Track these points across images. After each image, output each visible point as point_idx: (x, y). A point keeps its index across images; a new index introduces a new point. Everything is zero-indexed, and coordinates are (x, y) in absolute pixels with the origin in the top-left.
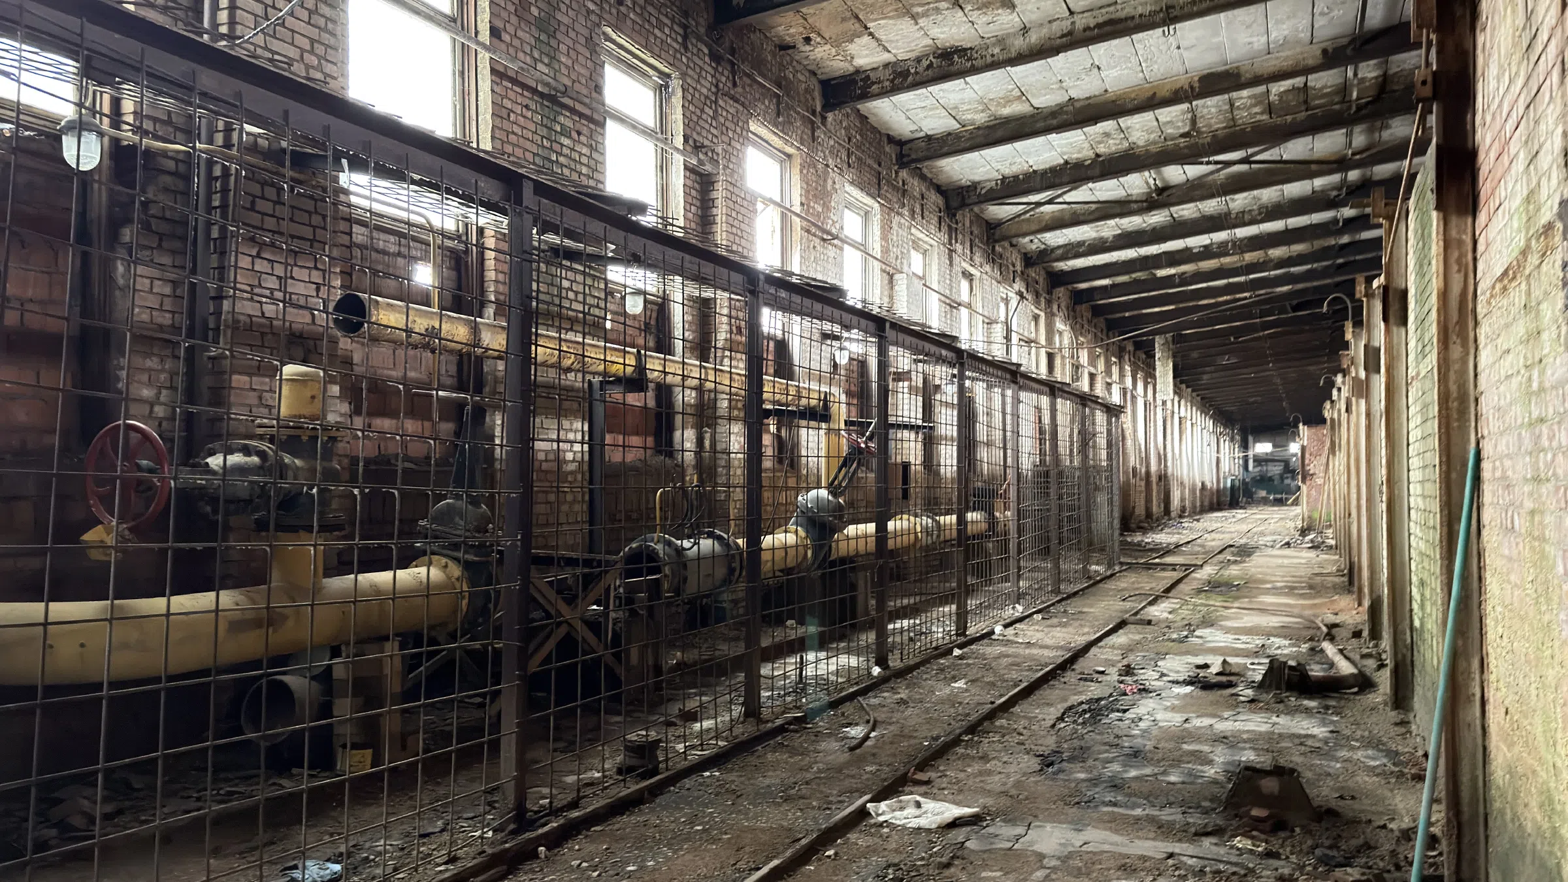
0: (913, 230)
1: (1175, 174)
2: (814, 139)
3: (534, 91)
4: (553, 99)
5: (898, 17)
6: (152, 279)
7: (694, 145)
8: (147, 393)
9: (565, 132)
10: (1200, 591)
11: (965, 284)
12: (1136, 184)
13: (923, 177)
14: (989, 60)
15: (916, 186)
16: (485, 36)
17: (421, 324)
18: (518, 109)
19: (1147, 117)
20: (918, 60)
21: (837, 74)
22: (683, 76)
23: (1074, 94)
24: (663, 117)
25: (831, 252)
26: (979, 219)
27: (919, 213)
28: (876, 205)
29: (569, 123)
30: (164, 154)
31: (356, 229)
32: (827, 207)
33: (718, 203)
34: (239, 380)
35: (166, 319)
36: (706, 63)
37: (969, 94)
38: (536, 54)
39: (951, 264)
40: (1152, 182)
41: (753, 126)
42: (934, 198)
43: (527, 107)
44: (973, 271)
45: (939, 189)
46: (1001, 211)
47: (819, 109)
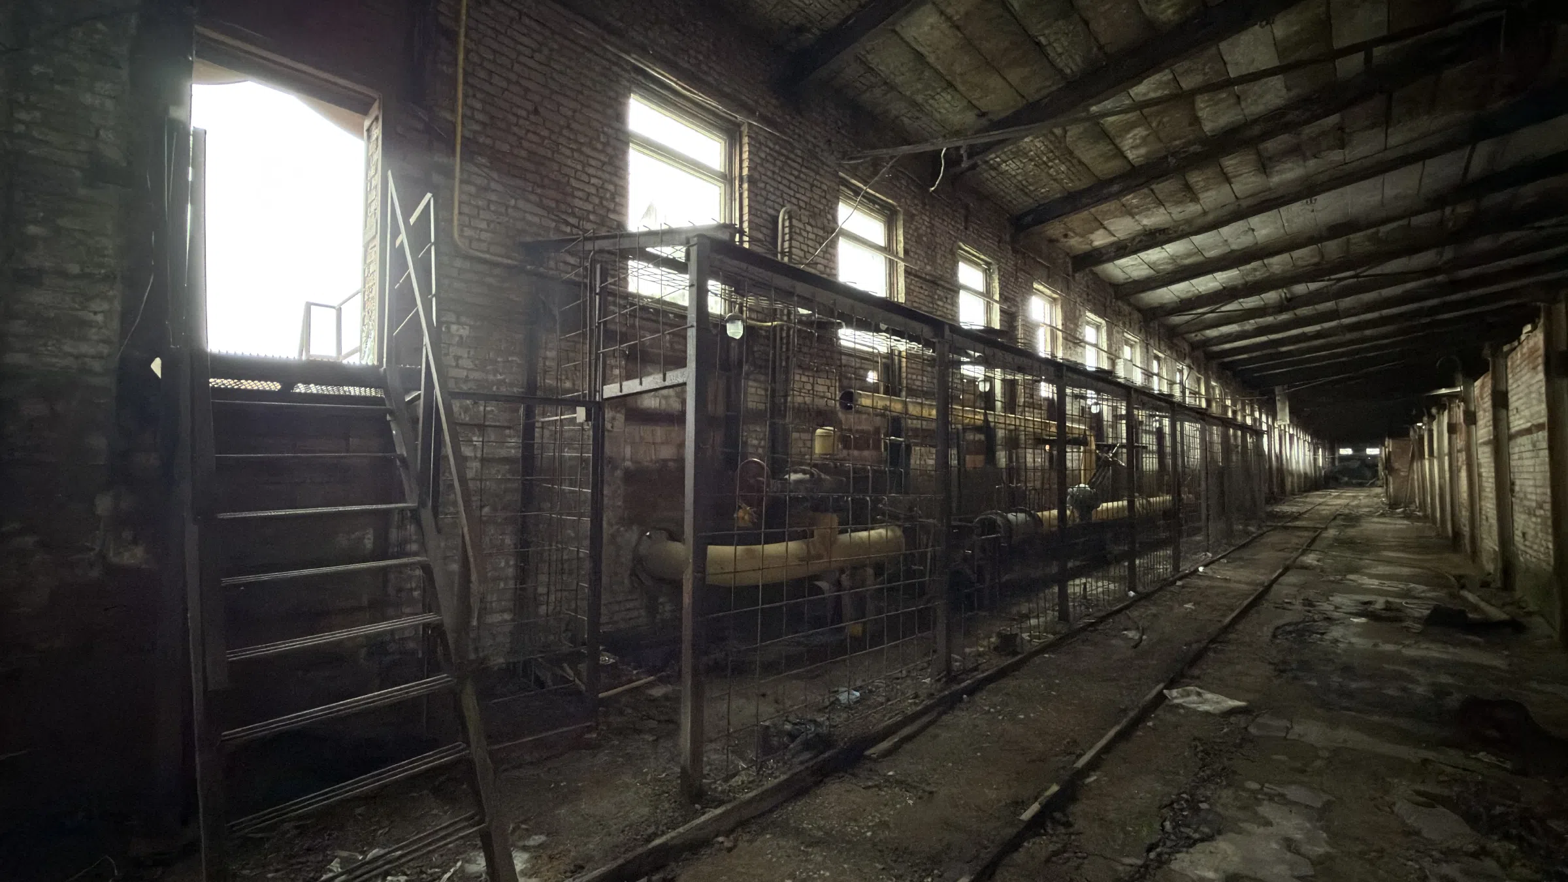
0: (1125, 334)
1: (1300, 289)
2: (1068, 288)
3: (925, 280)
4: (934, 283)
5: (1123, 216)
6: (757, 388)
7: (1004, 298)
8: (755, 442)
9: (940, 299)
10: (1331, 546)
11: (1155, 363)
12: (1272, 296)
13: (1130, 304)
14: (1179, 233)
15: (1126, 309)
16: (901, 254)
17: (880, 404)
18: (917, 289)
19: (1285, 257)
20: (1133, 239)
21: (1080, 252)
22: (998, 262)
23: (1234, 247)
24: (988, 285)
25: (1079, 350)
26: (1161, 325)
27: (1129, 325)
28: (1104, 322)
29: (942, 294)
30: (761, 328)
31: (843, 357)
32: (1077, 325)
33: (1020, 327)
34: (795, 435)
35: (762, 407)
36: (1010, 254)
37: (1164, 254)
38: (926, 261)
39: (1148, 352)
40: (1283, 295)
41: (1036, 285)
42: (1136, 315)
43: (922, 288)
44: (1160, 355)
45: (1139, 310)
46: (1176, 319)
47: (1070, 273)
